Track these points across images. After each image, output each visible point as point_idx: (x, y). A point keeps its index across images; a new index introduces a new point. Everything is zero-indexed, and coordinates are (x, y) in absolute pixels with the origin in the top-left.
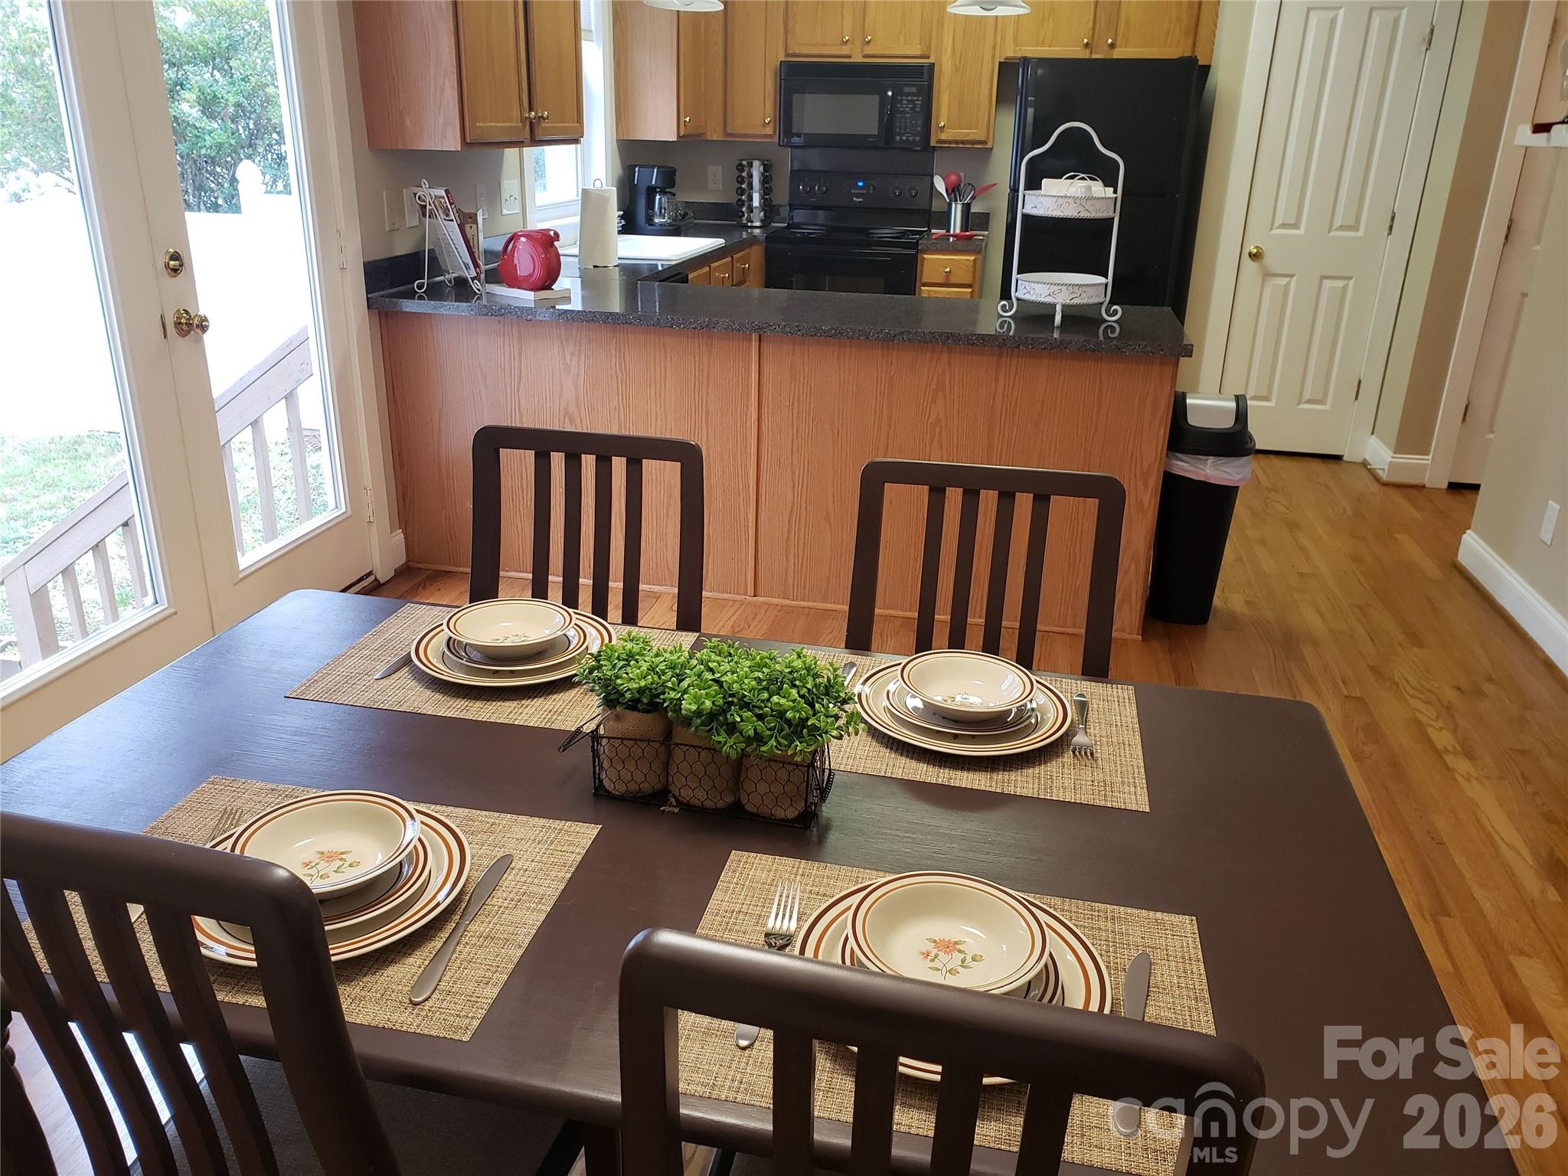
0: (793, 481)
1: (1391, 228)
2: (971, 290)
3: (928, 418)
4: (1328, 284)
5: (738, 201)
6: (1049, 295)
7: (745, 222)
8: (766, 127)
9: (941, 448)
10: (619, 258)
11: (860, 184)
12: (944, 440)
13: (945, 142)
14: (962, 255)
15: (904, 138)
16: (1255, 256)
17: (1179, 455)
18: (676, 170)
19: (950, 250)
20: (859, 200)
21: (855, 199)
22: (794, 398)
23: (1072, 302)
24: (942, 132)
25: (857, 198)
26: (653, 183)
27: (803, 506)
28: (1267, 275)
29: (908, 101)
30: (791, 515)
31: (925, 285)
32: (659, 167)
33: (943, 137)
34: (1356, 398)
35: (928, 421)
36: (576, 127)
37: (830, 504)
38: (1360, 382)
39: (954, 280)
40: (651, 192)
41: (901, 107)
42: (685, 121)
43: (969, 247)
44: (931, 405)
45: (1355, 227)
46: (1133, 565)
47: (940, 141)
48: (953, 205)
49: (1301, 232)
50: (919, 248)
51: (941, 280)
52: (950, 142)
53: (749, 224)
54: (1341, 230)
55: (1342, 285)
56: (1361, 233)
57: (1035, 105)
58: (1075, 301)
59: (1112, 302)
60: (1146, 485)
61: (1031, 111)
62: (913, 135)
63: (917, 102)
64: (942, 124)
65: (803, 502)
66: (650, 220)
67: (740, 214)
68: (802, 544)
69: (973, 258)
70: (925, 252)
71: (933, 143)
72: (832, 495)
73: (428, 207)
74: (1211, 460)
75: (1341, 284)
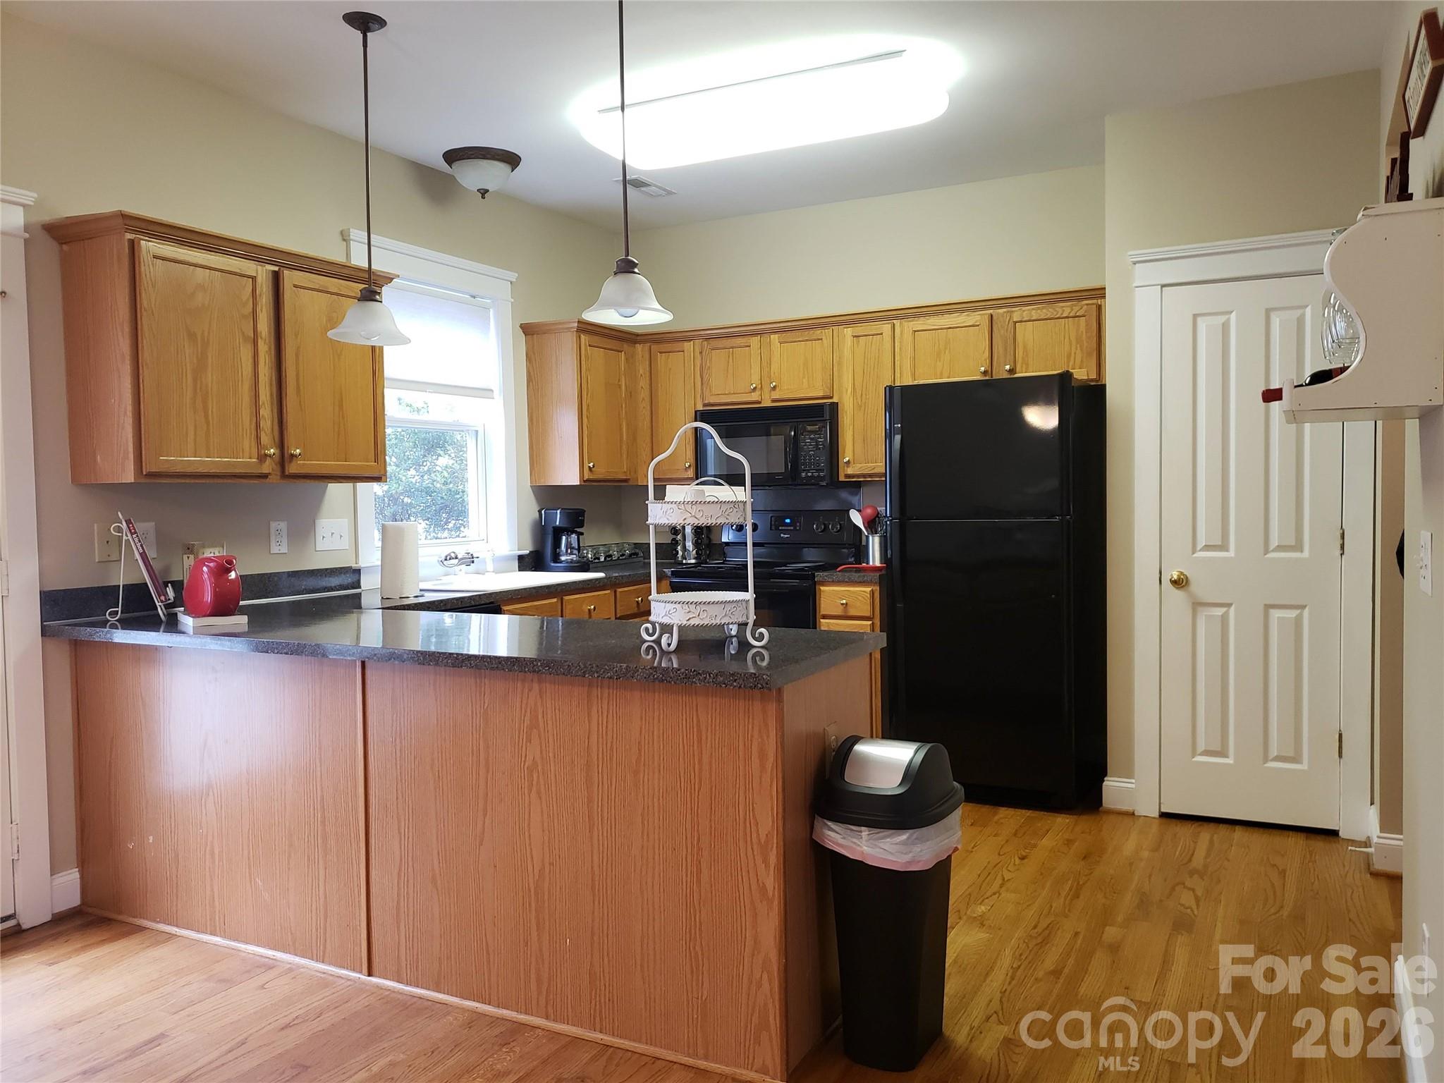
0: (400, 833)
1: (1342, 547)
2: (870, 622)
3: (525, 762)
4: (1276, 614)
5: (672, 540)
6: (666, 615)
7: (680, 559)
8: (687, 472)
9: (540, 798)
10: (421, 590)
11: (788, 521)
12: (542, 790)
13: (853, 476)
14: (859, 586)
15: (810, 474)
16: (1179, 583)
17: (829, 823)
18: (585, 511)
19: (847, 582)
20: (786, 536)
21: (782, 535)
22: (396, 733)
23: (689, 623)
24: (848, 467)
25: (784, 534)
26: (558, 523)
27: (410, 864)
28: (1197, 605)
29: (810, 439)
30: (399, 875)
31: (824, 617)
32: (562, 509)
33: (850, 471)
34: (1340, 755)
35: (524, 765)
36: (371, 466)
37: (436, 862)
38: (1340, 735)
39: (852, 612)
40: (558, 533)
41: (804, 446)
42: (589, 467)
43: (866, 578)
44: (526, 745)
45: (1298, 547)
46: (765, 976)
47: (847, 476)
48: (871, 538)
49: (1231, 553)
50: (816, 580)
51: (839, 612)
52: (858, 476)
53: (684, 562)
54: (1280, 551)
55: (1294, 616)
56: (1306, 554)
57: (902, 431)
58: (692, 622)
59: (757, 624)
60: (766, 861)
61: (898, 438)
62: (818, 471)
63: (820, 440)
64: (847, 459)
65: (410, 859)
66: (556, 558)
67: (674, 552)
68: (411, 913)
69: (870, 589)
70: (823, 583)
71: (842, 478)
72: (436, 851)
73: (125, 537)
74: (865, 832)
75: (1292, 614)
